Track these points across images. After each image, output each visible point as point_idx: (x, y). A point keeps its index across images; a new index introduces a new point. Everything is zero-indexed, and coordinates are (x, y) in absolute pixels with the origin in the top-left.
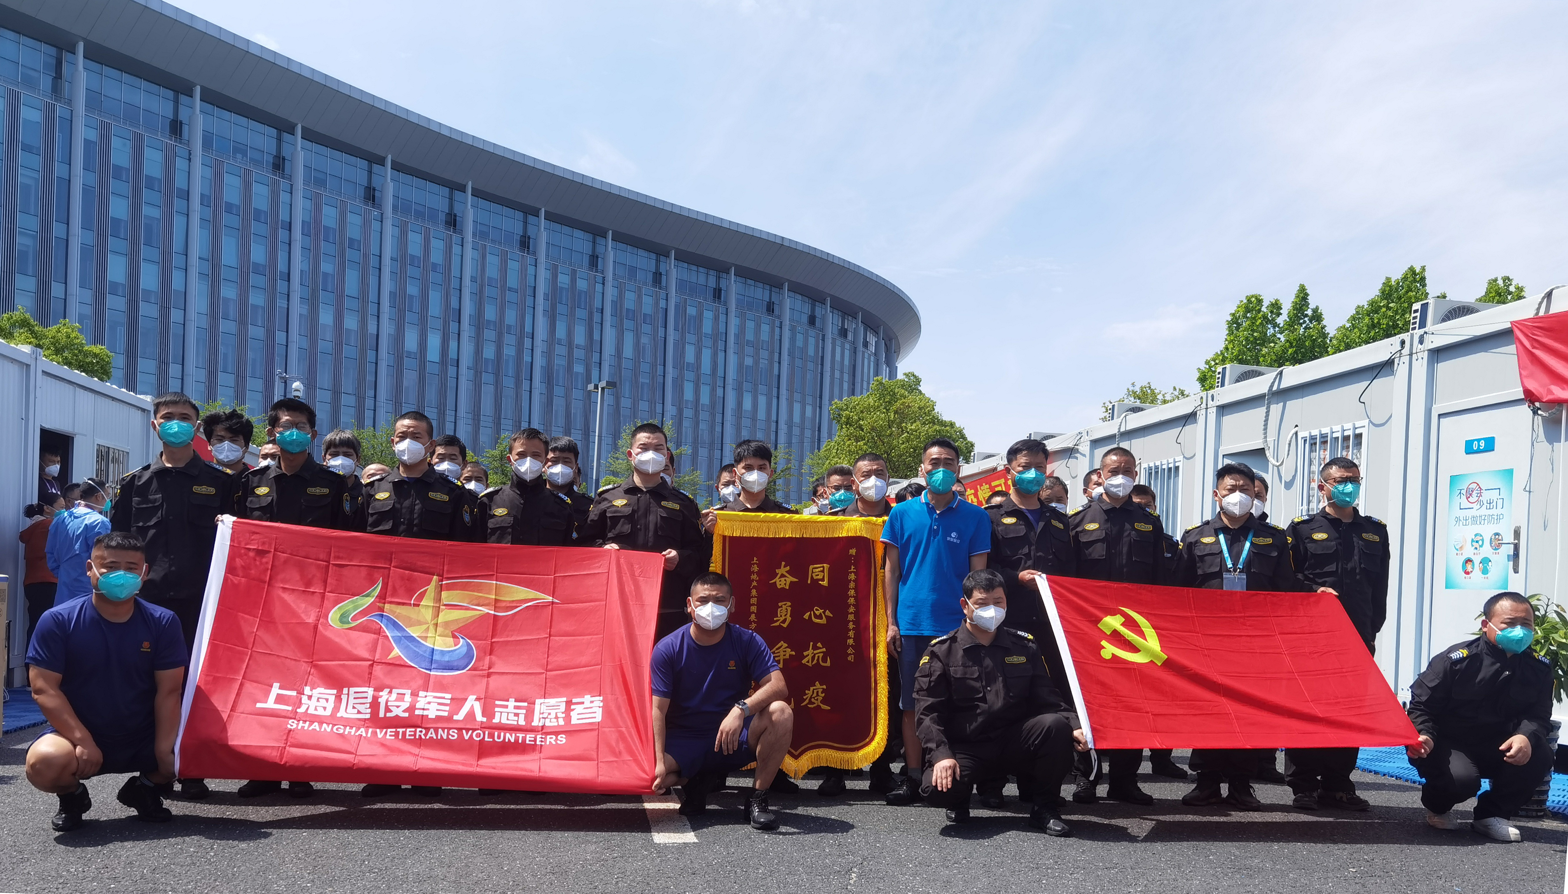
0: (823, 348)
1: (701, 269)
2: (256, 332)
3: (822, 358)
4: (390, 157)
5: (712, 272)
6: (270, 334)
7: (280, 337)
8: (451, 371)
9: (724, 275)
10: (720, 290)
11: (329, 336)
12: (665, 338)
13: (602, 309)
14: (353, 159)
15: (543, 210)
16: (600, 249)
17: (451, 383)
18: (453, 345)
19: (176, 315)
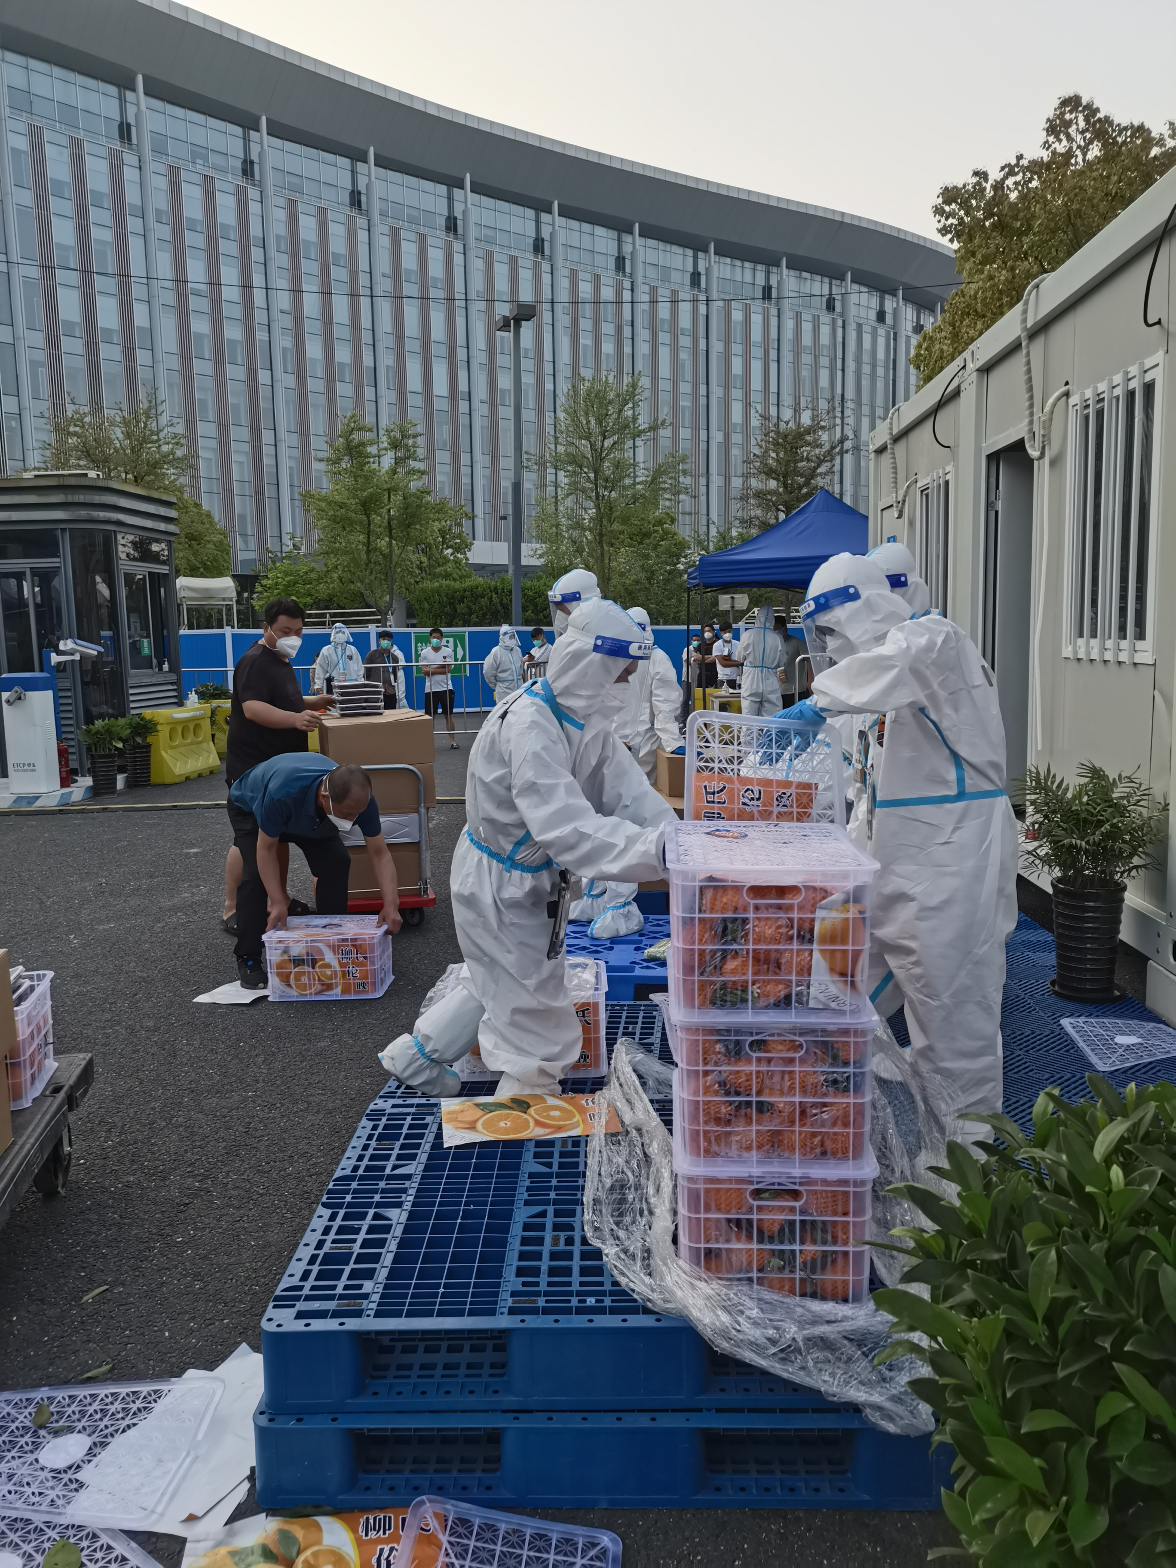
0: (895, 350)
1: (747, 264)
2: (236, 372)
3: (895, 361)
4: (372, 150)
5: (760, 267)
6: (252, 373)
7: (263, 377)
8: (463, 406)
9: (775, 269)
10: (770, 288)
11: (320, 372)
12: (707, 351)
13: (633, 321)
14: (330, 157)
15: (556, 203)
16: (627, 249)
17: (464, 420)
18: (462, 375)
19: (142, 357)
